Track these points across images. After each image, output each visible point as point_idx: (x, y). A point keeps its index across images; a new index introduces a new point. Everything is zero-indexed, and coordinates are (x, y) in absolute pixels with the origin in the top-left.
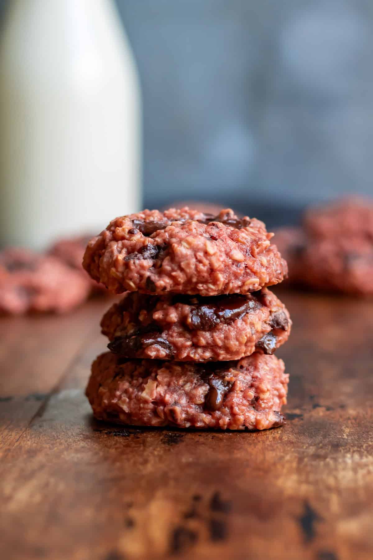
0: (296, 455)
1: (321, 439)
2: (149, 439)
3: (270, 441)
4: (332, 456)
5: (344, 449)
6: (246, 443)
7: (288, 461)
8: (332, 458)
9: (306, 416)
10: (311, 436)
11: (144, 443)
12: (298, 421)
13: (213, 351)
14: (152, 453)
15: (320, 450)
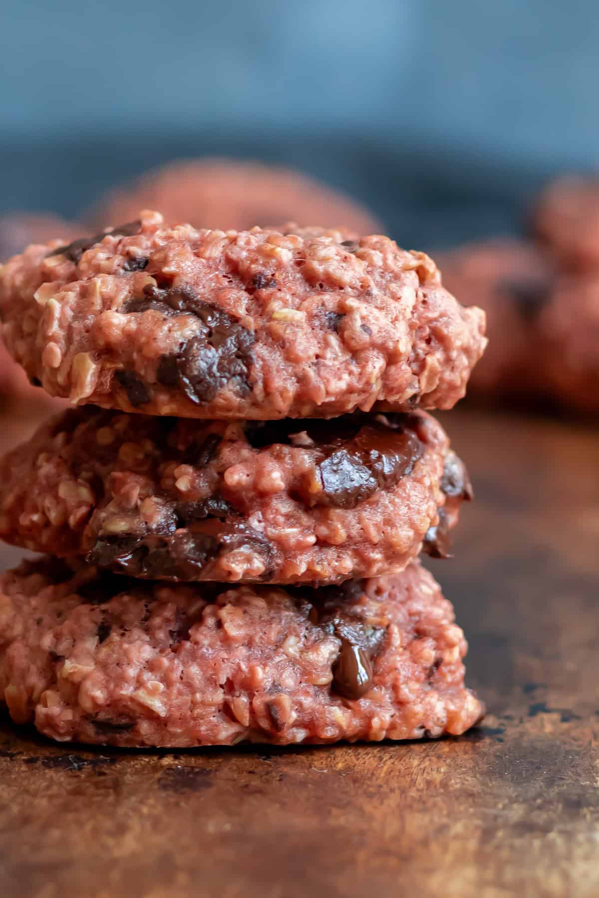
0: (478, 822)
1: (541, 787)
2: (129, 778)
3: (418, 790)
4: (561, 826)
5: (592, 813)
6: (360, 791)
7: (457, 837)
8: (562, 832)
9: (511, 732)
10: (519, 779)
11: (116, 786)
12: (491, 745)
13: (358, 554)
14: (135, 810)
15: (536, 813)
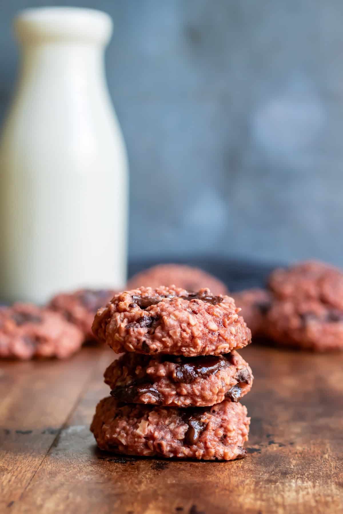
0: (254, 479)
1: (274, 468)
2: (141, 466)
3: (234, 469)
4: (281, 481)
5: (290, 476)
6: (216, 470)
7: (247, 484)
8: (280, 483)
9: (263, 450)
10: (266, 465)
11: (138, 468)
12: (257, 454)
13: (192, 399)
14: (144, 476)
15: (272, 476)
